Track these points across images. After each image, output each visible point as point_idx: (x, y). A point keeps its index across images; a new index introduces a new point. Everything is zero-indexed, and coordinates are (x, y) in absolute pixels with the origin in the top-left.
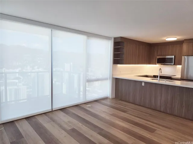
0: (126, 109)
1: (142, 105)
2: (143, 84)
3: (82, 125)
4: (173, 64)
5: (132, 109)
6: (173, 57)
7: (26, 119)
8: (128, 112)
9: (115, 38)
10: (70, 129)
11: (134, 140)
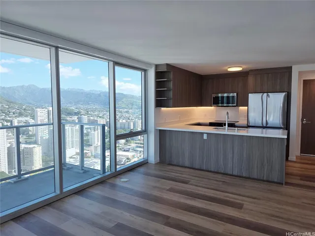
0: (186, 178)
1: (204, 168)
2: (205, 137)
3: (130, 215)
4: (235, 105)
5: (193, 176)
6: (235, 94)
7: (13, 221)
8: (191, 182)
9: (157, 66)
10: (113, 225)
11: (224, 225)
